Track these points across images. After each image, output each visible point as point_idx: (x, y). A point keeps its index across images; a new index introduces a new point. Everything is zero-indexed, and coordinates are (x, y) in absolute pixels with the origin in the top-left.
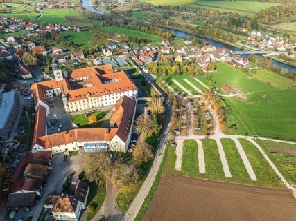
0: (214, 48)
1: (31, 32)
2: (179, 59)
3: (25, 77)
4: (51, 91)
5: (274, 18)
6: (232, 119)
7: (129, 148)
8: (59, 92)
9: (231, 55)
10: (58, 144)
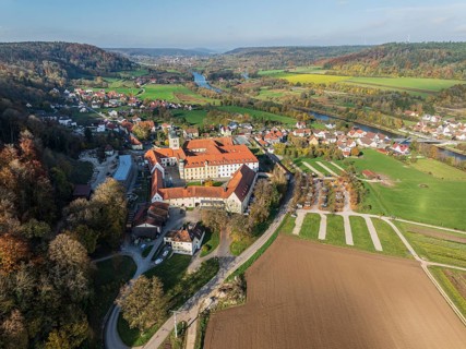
0: (365, 133)
1: (134, 108)
2: (314, 142)
3: (135, 147)
4: (166, 159)
7: (245, 211)
8: (174, 161)
9: (386, 141)
10: (176, 197)
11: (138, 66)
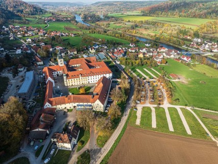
0: (167, 49)
1: (42, 36)
2: (141, 56)
3: (38, 63)
4: (56, 72)
5: (211, 30)
6: (177, 96)
7: (106, 109)
8: (61, 73)
9: (178, 54)
10: (61, 104)
11: (46, 12)
